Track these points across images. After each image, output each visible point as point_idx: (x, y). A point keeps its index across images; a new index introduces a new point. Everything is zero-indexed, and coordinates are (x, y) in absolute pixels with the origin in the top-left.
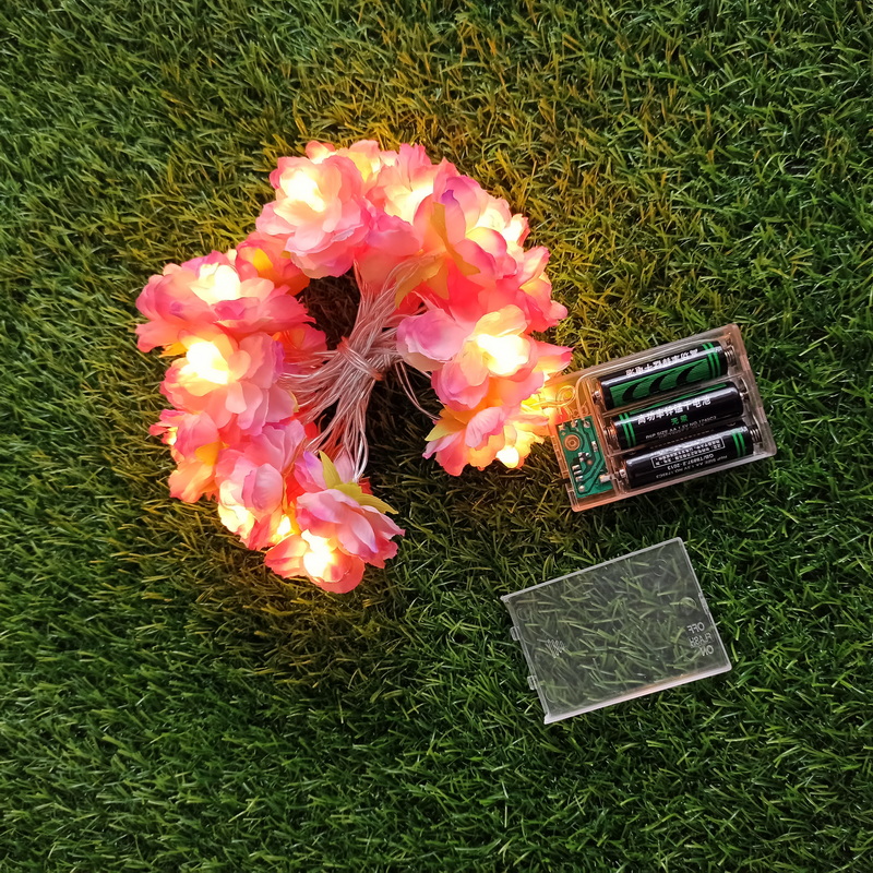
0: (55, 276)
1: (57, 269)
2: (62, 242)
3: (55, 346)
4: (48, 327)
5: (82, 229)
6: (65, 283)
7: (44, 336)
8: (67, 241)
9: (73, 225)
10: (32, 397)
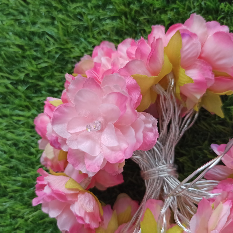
0: (8, 107)
1: (8, 103)
2: (7, 88)
3: (15, 145)
4: (9, 135)
5: (17, 78)
6: (14, 109)
7: (8, 140)
8: (10, 86)
9: (12, 77)
10: (9, 175)
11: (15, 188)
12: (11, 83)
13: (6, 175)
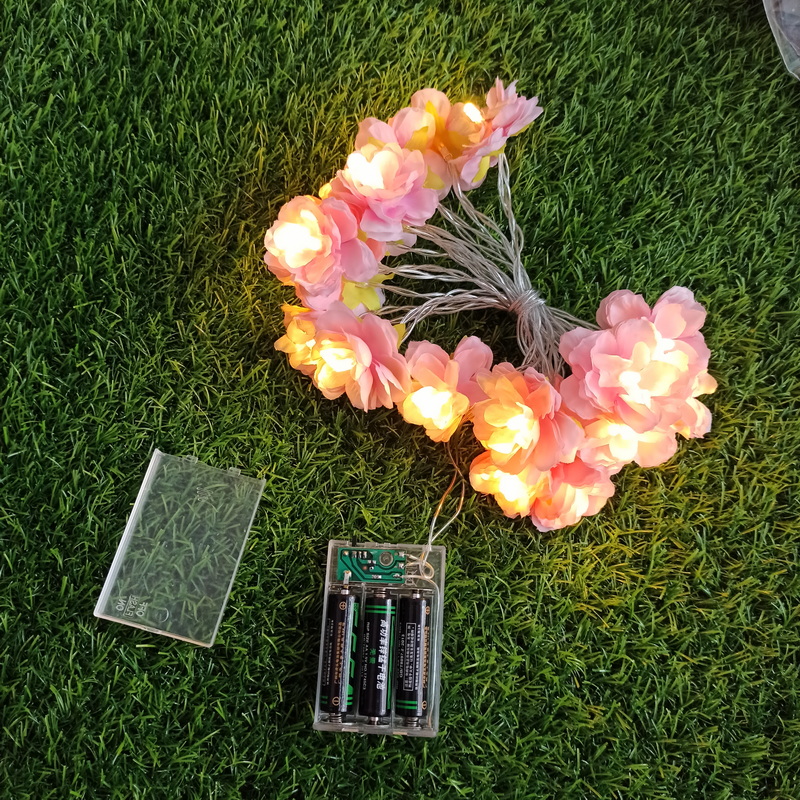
11: (336, 26)
12: (500, 49)
13: (356, 15)
